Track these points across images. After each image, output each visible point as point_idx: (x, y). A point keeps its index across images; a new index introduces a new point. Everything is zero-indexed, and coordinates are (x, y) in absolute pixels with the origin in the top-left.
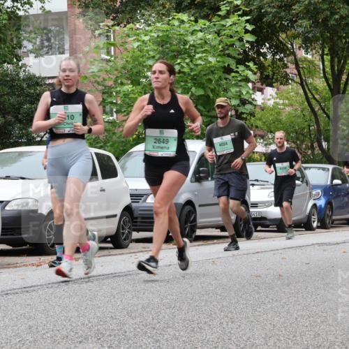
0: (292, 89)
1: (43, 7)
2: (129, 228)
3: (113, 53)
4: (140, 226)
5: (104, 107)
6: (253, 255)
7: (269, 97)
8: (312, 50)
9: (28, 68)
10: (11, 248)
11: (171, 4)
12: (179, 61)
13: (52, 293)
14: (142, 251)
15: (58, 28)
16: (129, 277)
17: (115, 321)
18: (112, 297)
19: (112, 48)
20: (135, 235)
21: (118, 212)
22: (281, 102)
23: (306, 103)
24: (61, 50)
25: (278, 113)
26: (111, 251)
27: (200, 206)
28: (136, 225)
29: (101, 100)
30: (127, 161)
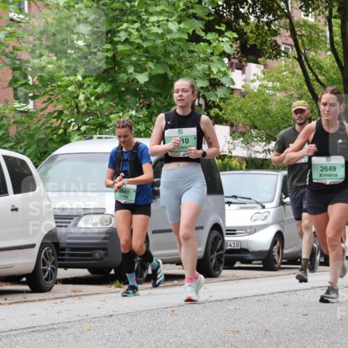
0: (285, 66)
2: (53, 263)
5: (15, 90)
6: (229, 303)
7: (253, 78)
8: (313, 10)
14: (71, 296)
16: (53, 333)
20: (62, 273)
21: (38, 240)
22: (270, 84)
23: (305, 87)
25: (266, 101)
26: (27, 295)
27: (154, 232)
28: (63, 260)
29: (10, 78)
30: (50, 168)
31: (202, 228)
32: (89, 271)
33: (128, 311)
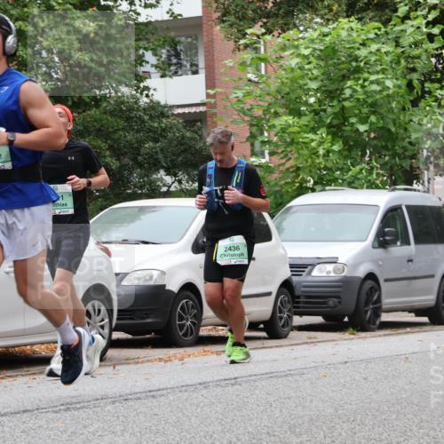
1: (170, 10)
2: (289, 311)
3: (263, 72)
4: (304, 307)
5: (252, 145)
9: (152, 92)
10: (130, 336)
11: (340, 6)
12: (349, 83)
13: (187, 400)
14: (306, 343)
15: (189, 40)
16: (290, 379)
17: (272, 438)
18: (268, 406)
19: (263, 64)
20: (297, 320)
21: (274, 288)
24: (194, 68)
26: (265, 341)
27: (386, 280)
28: (298, 307)
29: (248, 134)
30: (285, 219)
31: (433, 276)
32: (324, 318)
33: (361, 358)
